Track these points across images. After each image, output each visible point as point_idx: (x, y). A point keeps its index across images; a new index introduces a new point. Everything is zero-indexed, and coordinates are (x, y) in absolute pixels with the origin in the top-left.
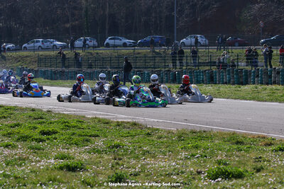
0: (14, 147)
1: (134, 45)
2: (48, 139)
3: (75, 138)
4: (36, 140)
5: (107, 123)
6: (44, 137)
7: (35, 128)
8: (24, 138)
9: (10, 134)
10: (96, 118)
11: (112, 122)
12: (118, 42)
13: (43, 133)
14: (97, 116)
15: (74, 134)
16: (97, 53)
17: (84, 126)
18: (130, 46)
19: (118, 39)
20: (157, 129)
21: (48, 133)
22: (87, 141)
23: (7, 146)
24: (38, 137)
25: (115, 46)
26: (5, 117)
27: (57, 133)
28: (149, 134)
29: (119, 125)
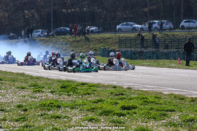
0: (97, 121)
2: (128, 113)
3: (153, 113)
4: (117, 114)
5: (182, 99)
6: (125, 112)
7: (116, 103)
8: (106, 113)
9: (93, 109)
10: (172, 94)
11: (187, 98)
12: (192, 25)
13: (124, 108)
14: (173, 93)
15: (152, 109)
16: (173, 35)
17: (162, 101)
19: (192, 22)
21: (128, 108)
22: (164, 115)
23: (91, 120)
24: (119, 111)
25: (189, 28)
26: (89, 94)
27: (136, 108)
29: (193, 101)
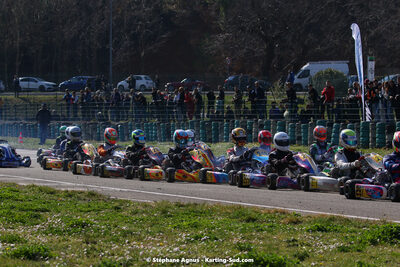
1: (55, 89)
10: (34, 186)
12: (33, 85)
18: (49, 90)
20: (127, 201)
22: (36, 217)
25: (29, 90)
28: (117, 208)
29: (70, 196)
